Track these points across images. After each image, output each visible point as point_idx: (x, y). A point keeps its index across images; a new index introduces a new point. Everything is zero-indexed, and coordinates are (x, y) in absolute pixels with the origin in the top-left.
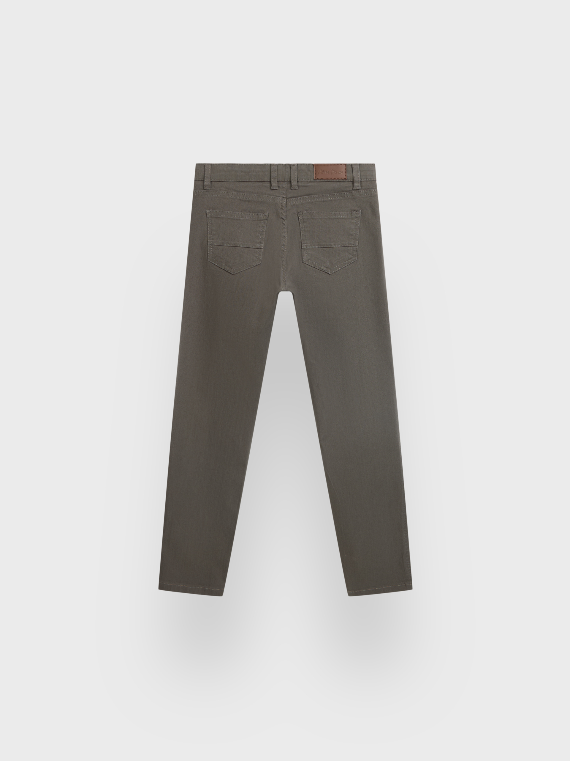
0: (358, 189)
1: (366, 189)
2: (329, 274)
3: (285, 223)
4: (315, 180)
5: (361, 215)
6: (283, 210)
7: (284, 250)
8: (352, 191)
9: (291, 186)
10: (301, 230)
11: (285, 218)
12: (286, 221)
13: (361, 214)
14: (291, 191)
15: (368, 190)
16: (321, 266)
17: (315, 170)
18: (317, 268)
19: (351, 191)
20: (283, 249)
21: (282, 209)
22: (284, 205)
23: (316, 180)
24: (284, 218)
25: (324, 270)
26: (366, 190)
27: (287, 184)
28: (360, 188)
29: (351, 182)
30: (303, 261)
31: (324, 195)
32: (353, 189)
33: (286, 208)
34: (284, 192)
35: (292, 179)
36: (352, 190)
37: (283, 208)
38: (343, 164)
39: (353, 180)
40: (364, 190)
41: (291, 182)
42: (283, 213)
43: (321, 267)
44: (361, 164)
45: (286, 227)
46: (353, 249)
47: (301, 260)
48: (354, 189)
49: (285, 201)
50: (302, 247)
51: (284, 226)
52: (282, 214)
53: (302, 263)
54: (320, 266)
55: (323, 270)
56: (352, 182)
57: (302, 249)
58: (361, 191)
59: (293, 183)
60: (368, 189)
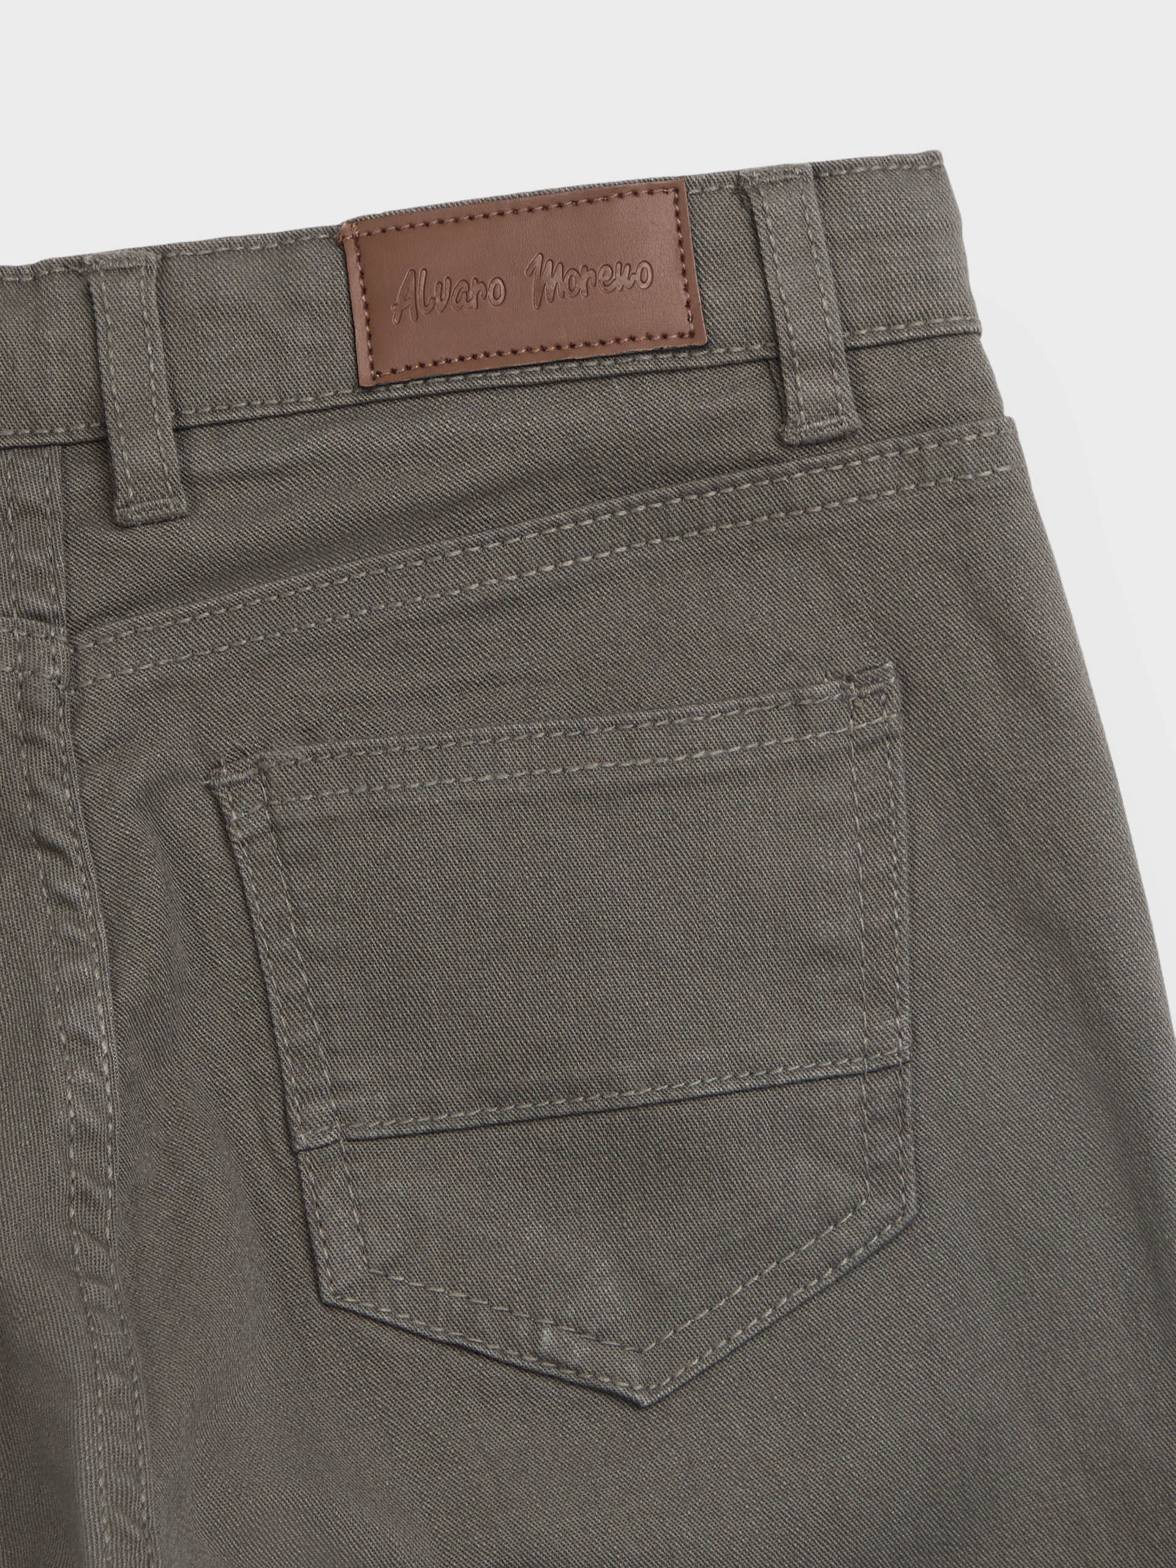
0: (841, 438)
1: (905, 428)
2: (636, 1405)
3: (76, 892)
4: (368, 390)
5: (905, 712)
6: (44, 755)
7: (98, 1193)
8: (779, 461)
9: (110, 489)
10: (264, 945)
11: (75, 834)
12: (84, 869)
13: (897, 698)
14: (113, 537)
15: (925, 436)
16: (537, 1327)
17: (356, 284)
18: (492, 1350)
19: (769, 460)
20: (86, 1182)
21: (31, 741)
22: (47, 699)
23: (382, 394)
24: (61, 838)
25: (578, 1371)
26: (905, 441)
27: (65, 473)
28: (852, 420)
29: (760, 368)
30: (328, 1291)
31: (482, 544)
32: (779, 439)
33: (74, 726)
34: (36, 558)
35: (113, 407)
36: (774, 449)
37: (45, 732)
38: (652, 187)
39: (775, 339)
40: (889, 443)
41: (102, 443)
42: (43, 784)
43: (535, 1339)
44: (832, 167)
45: (95, 937)
46: (863, 1102)
47: (308, 1279)
48: (790, 437)
49: (60, 648)
50: (290, 1138)
51: (70, 929)
52: (35, 794)
53: (319, 1309)
54: (523, 1330)
55: (559, 1365)
56: (765, 360)
57: (295, 1154)
58: (867, 449)
59: (123, 456)
60: (926, 424)
